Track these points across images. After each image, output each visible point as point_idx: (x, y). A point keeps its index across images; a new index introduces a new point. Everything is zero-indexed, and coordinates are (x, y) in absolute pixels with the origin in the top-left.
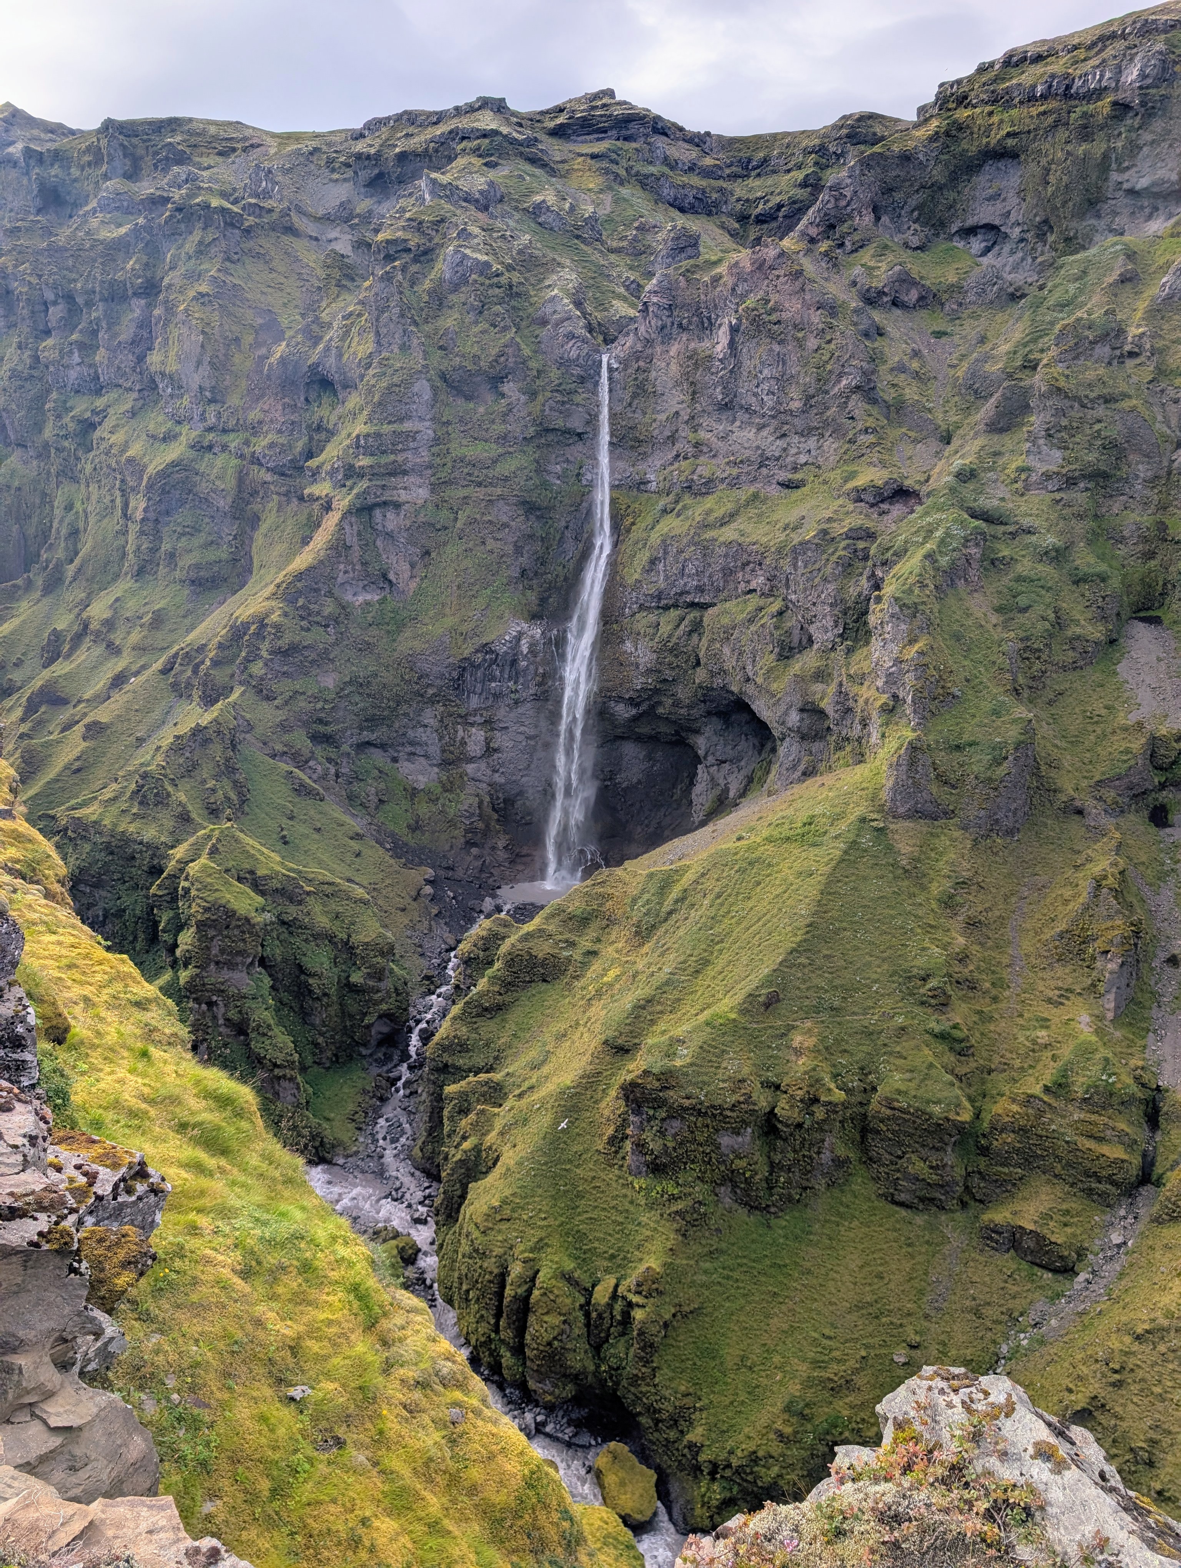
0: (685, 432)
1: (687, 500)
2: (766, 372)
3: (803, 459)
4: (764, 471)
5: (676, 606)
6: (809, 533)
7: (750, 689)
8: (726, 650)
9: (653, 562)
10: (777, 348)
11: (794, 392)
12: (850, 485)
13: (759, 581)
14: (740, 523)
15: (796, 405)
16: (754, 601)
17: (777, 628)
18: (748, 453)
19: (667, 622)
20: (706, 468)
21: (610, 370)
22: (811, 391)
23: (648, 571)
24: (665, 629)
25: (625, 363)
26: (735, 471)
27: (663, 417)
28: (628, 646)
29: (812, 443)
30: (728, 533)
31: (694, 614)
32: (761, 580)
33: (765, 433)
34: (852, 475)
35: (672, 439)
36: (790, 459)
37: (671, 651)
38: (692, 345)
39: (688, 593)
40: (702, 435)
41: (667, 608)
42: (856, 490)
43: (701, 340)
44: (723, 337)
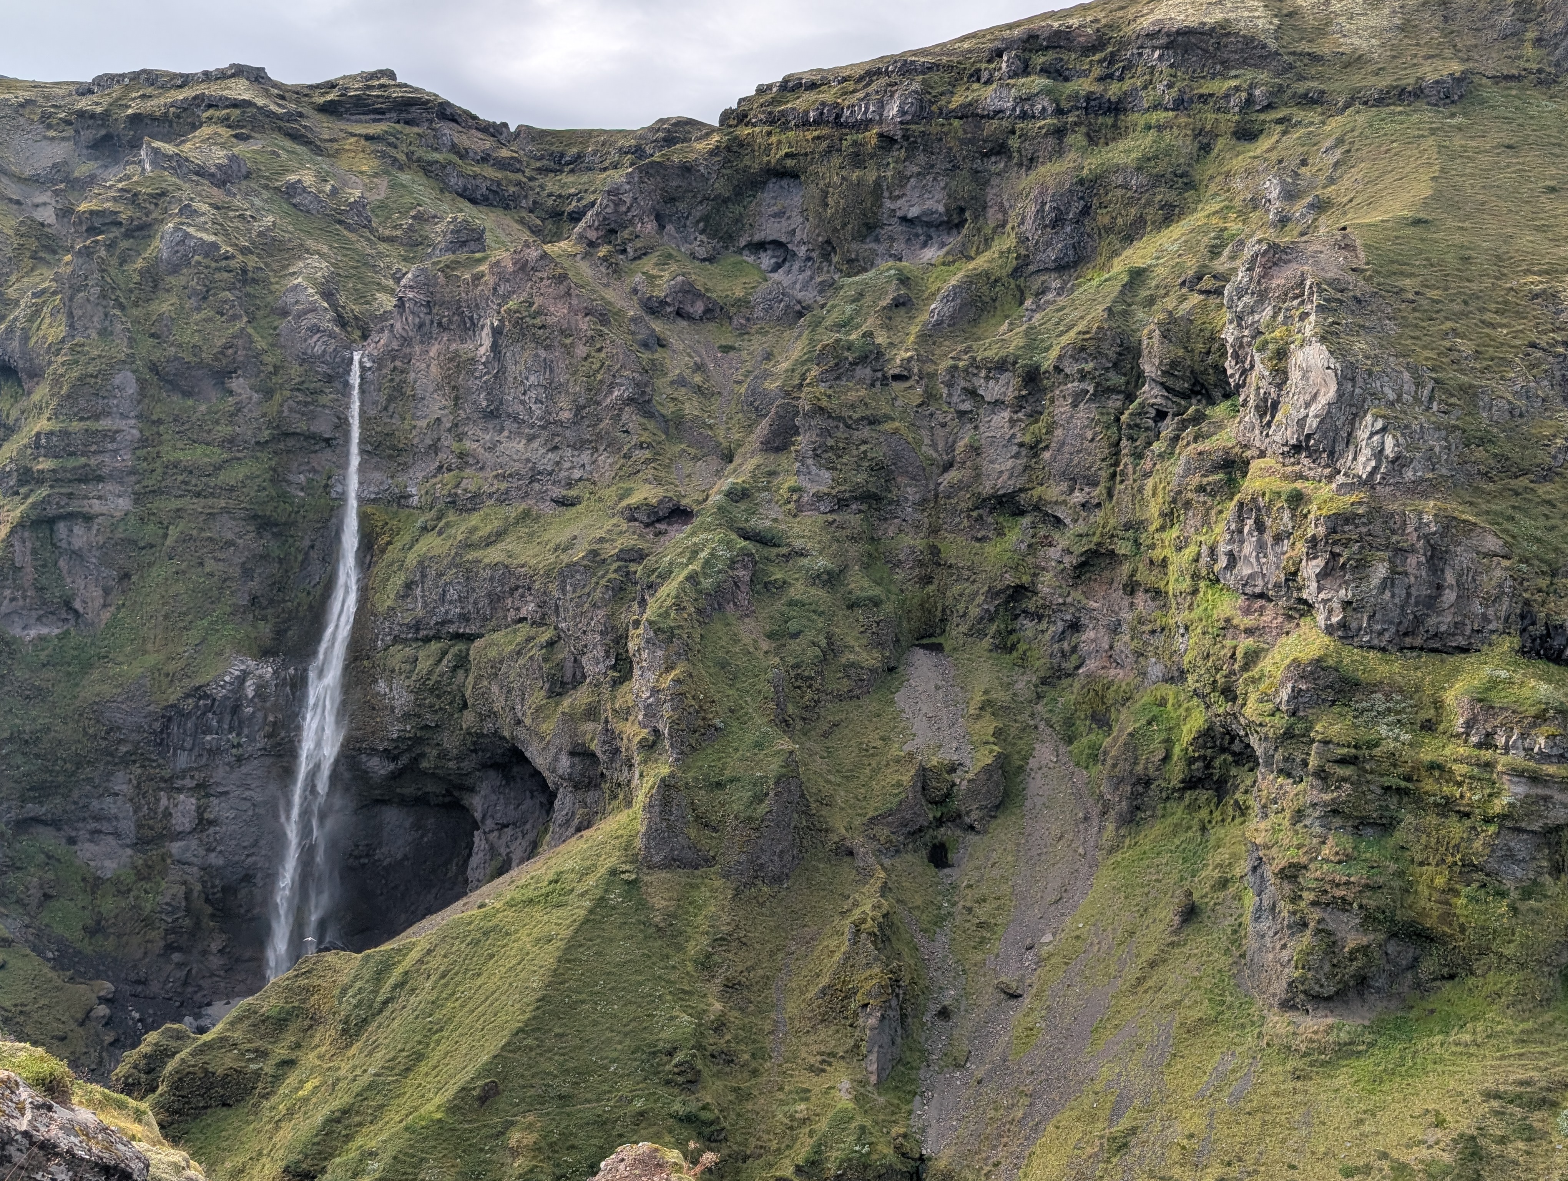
0: (448, 441)
1: (451, 516)
2: (533, 379)
3: (577, 474)
4: (536, 486)
5: (437, 637)
6: (578, 554)
7: (521, 733)
8: (495, 688)
9: (409, 586)
10: (543, 354)
11: (564, 402)
12: (624, 503)
13: (529, 608)
14: (509, 544)
15: (566, 415)
16: (524, 630)
17: (546, 660)
18: (517, 466)
19: (427, 656)
20: (472, 481)
21: (363, 368)
22: (582, 401)
23: (404, 597)
24: (424, 665)
25: (379, 362)
26: (504, 486)
27: (423, 423)
28: (382, 686)
29: (585, 457)
30: (494, 554)
31: (459, 647)
32: (531, 606)
33: (535, 444)
34: (628, 492)
35: (435, 448)
36: (563, 474)
37: (432, 690)
38: (454, 346)
39: (451, 622)
40: (469, 445)
41: (427, 640)
42: (629, 507)
43: (463, 341)
44: (486, 339)
